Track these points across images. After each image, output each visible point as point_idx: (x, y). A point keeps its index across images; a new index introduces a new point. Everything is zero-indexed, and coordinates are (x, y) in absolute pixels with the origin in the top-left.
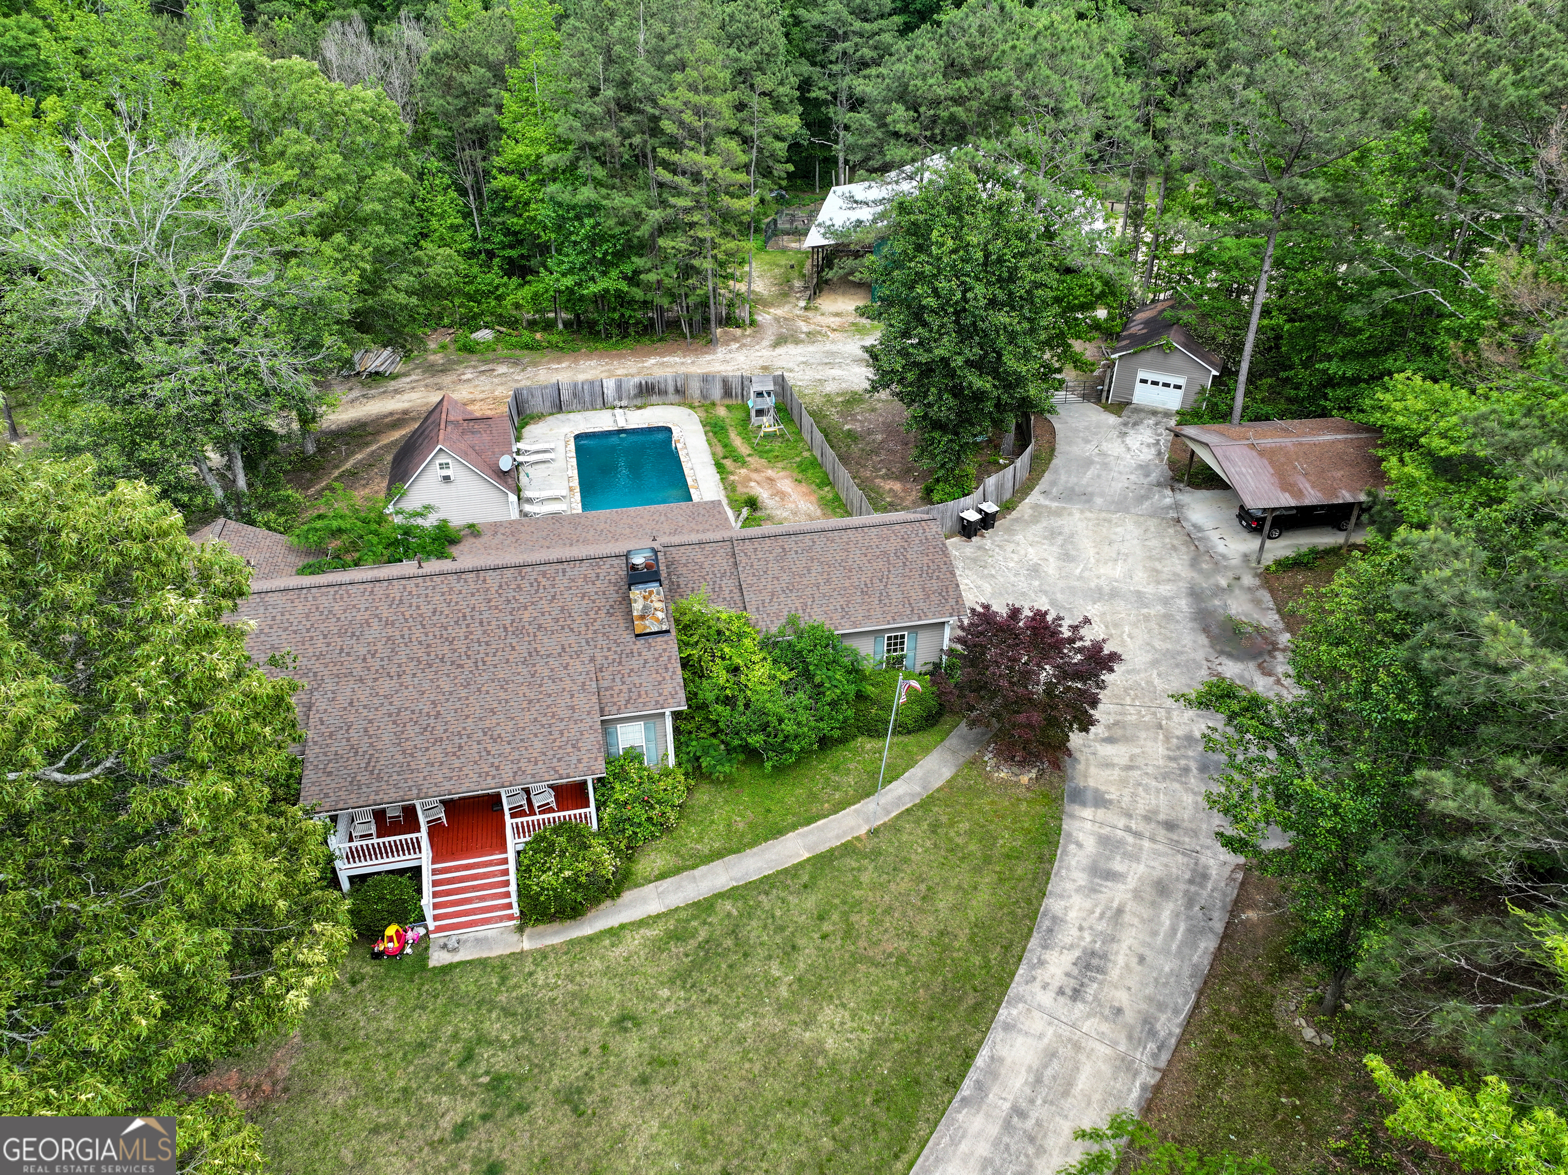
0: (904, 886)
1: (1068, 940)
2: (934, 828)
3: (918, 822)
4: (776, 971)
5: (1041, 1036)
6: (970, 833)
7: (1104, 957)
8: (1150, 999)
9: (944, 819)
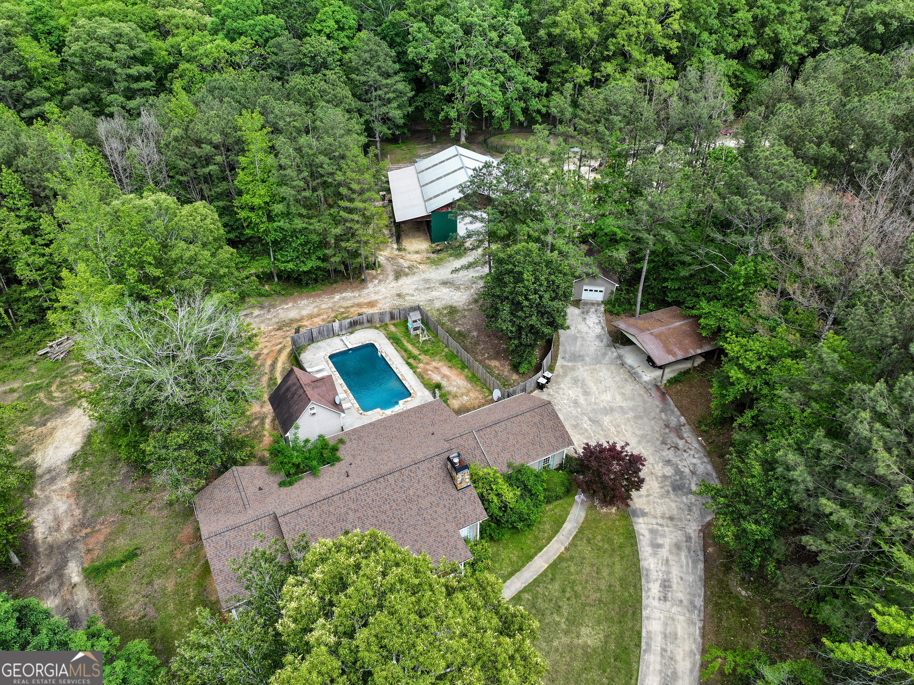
0: (588, 569)
1: (654, 577)
2: (589, 541)
3: (581, 539)
4: (557, 619)
5: (660, 619)
6: (603, 540)
7: (669, 581)
8: (689, 594)
9: (590, 536)
